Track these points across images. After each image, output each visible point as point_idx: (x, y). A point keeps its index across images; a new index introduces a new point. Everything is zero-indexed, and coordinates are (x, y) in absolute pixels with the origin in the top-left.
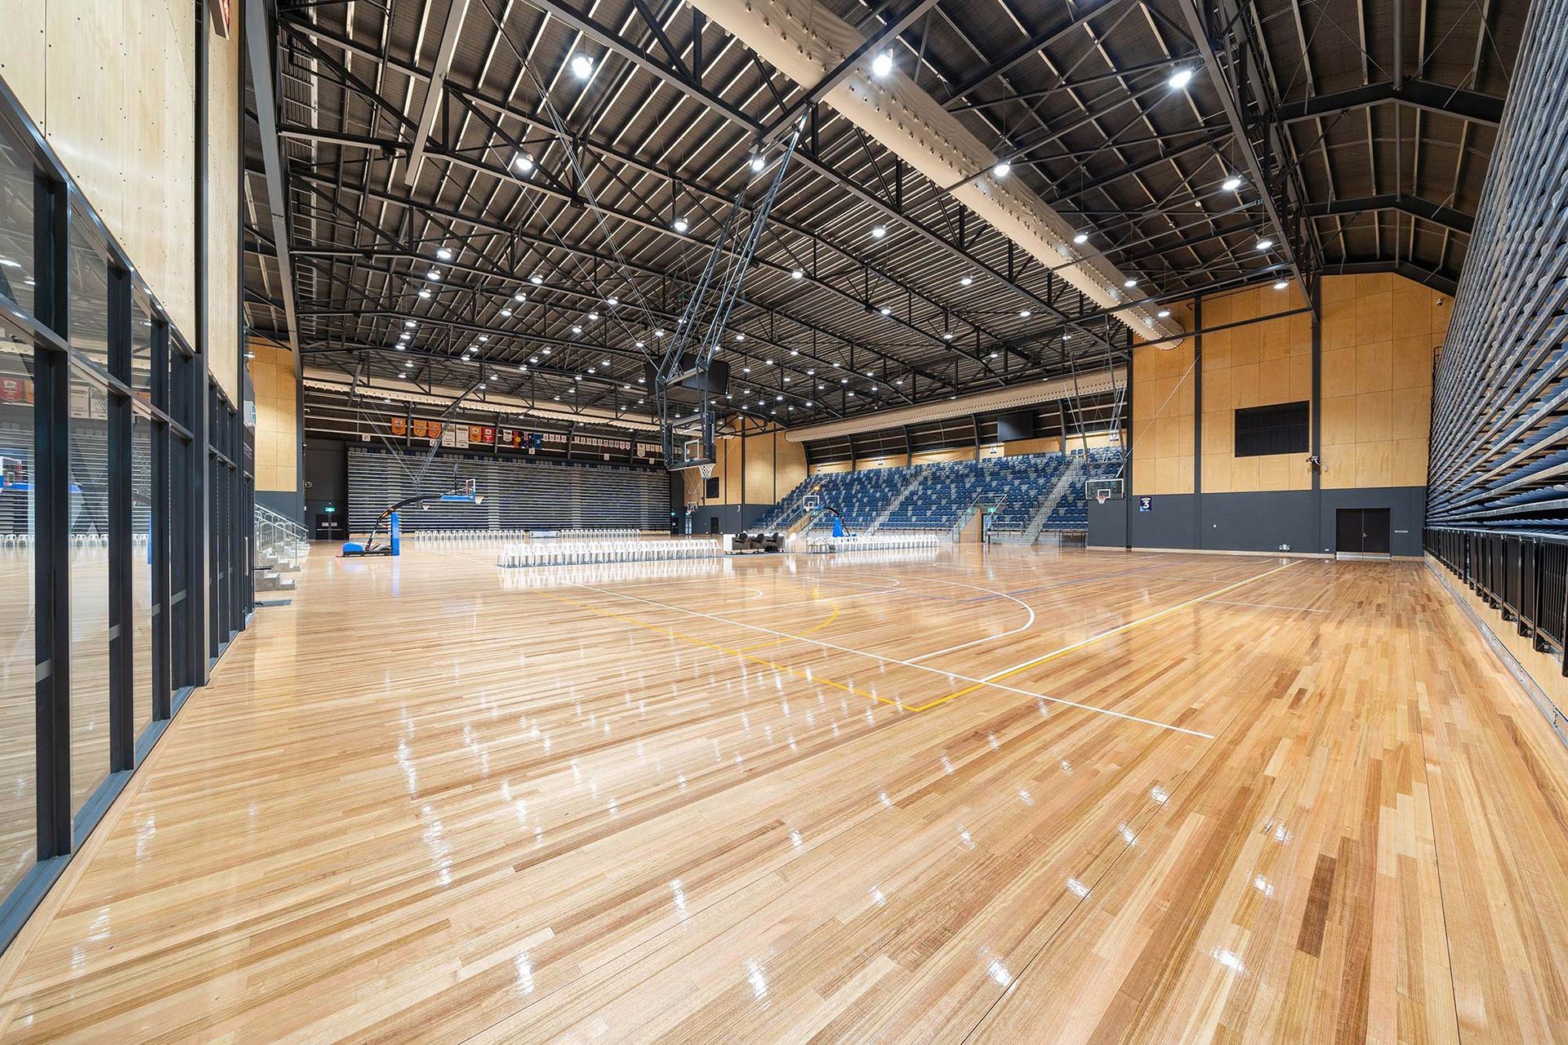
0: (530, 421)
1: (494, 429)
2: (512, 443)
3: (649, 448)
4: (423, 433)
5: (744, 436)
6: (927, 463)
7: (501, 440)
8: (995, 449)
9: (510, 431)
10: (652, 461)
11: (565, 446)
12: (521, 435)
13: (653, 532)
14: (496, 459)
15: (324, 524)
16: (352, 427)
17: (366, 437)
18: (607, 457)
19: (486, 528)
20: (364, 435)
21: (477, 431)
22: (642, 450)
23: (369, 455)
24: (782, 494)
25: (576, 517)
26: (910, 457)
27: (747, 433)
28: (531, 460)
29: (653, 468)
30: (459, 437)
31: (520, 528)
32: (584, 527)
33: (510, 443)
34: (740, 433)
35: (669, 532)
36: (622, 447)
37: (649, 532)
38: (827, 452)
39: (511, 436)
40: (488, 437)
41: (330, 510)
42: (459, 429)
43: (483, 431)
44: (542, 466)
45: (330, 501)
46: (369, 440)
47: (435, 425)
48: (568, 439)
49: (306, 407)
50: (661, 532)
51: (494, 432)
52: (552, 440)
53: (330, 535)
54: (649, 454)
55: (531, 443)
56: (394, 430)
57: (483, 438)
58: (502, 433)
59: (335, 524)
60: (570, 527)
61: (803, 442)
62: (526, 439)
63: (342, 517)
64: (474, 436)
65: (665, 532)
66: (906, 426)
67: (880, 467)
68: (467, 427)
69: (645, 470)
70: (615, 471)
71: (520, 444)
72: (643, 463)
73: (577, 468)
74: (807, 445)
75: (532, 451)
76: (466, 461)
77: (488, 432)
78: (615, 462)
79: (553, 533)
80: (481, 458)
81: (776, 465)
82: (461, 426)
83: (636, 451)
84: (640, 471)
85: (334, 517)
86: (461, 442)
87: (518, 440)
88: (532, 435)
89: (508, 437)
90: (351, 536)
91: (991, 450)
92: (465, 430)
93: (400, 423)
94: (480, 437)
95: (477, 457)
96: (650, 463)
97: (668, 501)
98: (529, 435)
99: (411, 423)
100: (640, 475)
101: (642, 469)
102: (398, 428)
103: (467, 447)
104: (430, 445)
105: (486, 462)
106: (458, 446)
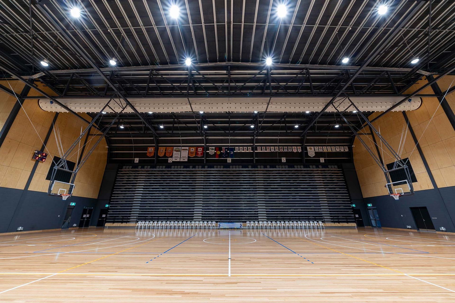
1: (204, 147)
3: (317, 149)
4: (163, 155)
7: (208, 155)
9: (214, 148)
10: (322, 160)
11: (251, 155)
12: (220, 150)
13: (338, 224)
14: (204, 167)
15: (104, 216)
16: (131, 155)
18: (284, 160)
19: (191, 219)
20: (135, 159)
21: (193, 150)
22: (311, 151)
28: (227, 166)
29: (324, 165)
30: (180, 155)
33: (213, 156)
35: (354, 225)
36: (295, 151)
37: (333, 224)
39: (214, 151)
40: (199, 153)
41: (107, 206)
42: (183, 150)
43: (197, 150)
44: (234, 169)
45: (108, 200)
46: (137, 162)
47: (169, 149)
48: (252, 149)
50: (345, 224)
51: (203, 150)
52: (242, 151)
54: (318, 154)
55: (228, 155)
56: (148, 155)
57: (197, 153)
58: (208, 150)
62: (224, 152)
64: (192, 153)
65: (350, 224)
68: (187, 148)
69: (317, 167)
70: (291, 169)
71: (220, 156)
72: (315, 162)
73: (261, 168)
75: (229, 160)
76: (185, 169)
77: (200, 149)
78: (290, 163)
79: (237, 225)
80: (194, 167)
82: (183, 148)
83: (307, 153)
84: (312, 168)
86: (184, 157)
87: (218, 153)
88: (228, 149)
89: (211, 151)
90: (106, 224)
92: (187, 150)
93: (151, 150)
94: (195, 153)
95: (191, 167)
96: (321, 162)
97: (345, 193)
98: (226, 149)
99: (157, 149)
100: (313, 171)
101: (314, 166)
102: (150, 153)
103: (186, 160)
104: (169, 162)
105: (197, 169)
106: (182, 160)
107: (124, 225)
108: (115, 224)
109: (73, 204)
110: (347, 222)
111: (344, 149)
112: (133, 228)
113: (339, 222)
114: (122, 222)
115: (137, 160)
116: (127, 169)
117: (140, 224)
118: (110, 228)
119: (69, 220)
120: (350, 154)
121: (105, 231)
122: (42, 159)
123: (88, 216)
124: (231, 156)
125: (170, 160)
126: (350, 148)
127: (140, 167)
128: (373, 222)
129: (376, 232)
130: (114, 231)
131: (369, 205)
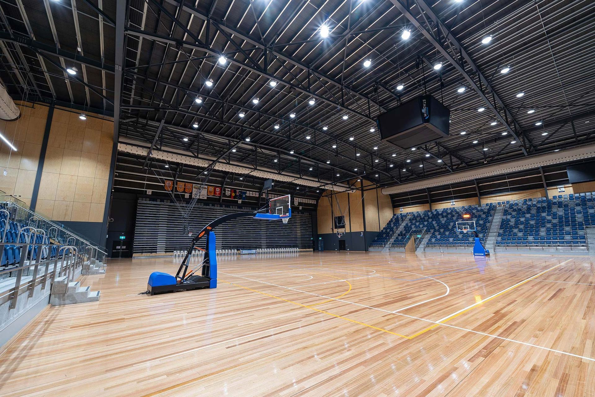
1: (221, 188)
2: (230, 196)
3: (300, 200)
4: (182, 190)
5: (363, 191)
6: (497, 202)
7: (224, 195)
8: (563, 189)
9: (230, 190)
10: (301, 208)
11: (258, 199)
12: (235, 192)
13: (304, 250)
14: (221, 206)
15: (118, 247)
16: (142, 185)
17: (149, 192)
20: (148, 190)
21: (211, 189)
22: (296, 201)
23: (150, 202)
24: (383, 225)
25: (264, 242)
26: (480, 199)
27: (365, 188)
28: (240, 207)
29: (303, 211)
30: (200, 193)
31: (234, 248)
32: (268, 247)
33: (229, 197)
34: (360, 189)
35: (312, 250)
38: (408, 199)
39: (230, 192)
40: (217, 193)
41: (122, 238)
42: (203, 188)
43: (215, 190)
45: (123, 232)
46: (150, 193)
47: (188, 185)
48: (259, 194)
49: (116, 172)
50: (308, 250)
51: (221, 190)
52: (251, 195)
53: (120, 254)
54: (300, 204)
55: (240, 197)
56: (166, 188)
57: (215, 193)
58: (225, 191)
59: (124, 247)
60: (260, 247)
61: (390, 195)
62: (238, 194)
63: (129, 242)
64: (210, 192)
65: (310, 250)
66: (476, 179)
67: (453, 206)
68: (206, 187)
69: (298, 213)
71: (235, 197)
72: (297, 209)
74: (392, 196)
75: (240, 201)
76: (205, 207)
77: (218, 190)
79: (253, 251)
80: (213, 205)
81: (379, 208)
82: (202, 186)
83: (293, 202)
85: (124, 242)
86: (203, 195)
87: (233, 194)
88: (241, 192)
89: (228, 193)
90: (134, 255)
91: (559, 190)
92: (205, 188)
93: (169, 183)
94: (213, 193)
95: (211, 205)
97: (310, 231)
98: (239, 192)
99: (176, 184)
100: (296, 216)
101: (297, 212)
102: (168, 187)
103: (206, 198)
104: (185, 197)
105: (216, 208)
106: (201, 198)
110: (309, 248)
111: (313, 202)
113: (305, 248)
114: (152, 253)
116: (143, 201)
120: (316, 206)
124: (244, 198)
125: (187, 196)
126: (317, 202)
127: (153, 200)
128: (320, 248)
129: (320, 254)
131: (320, 238)
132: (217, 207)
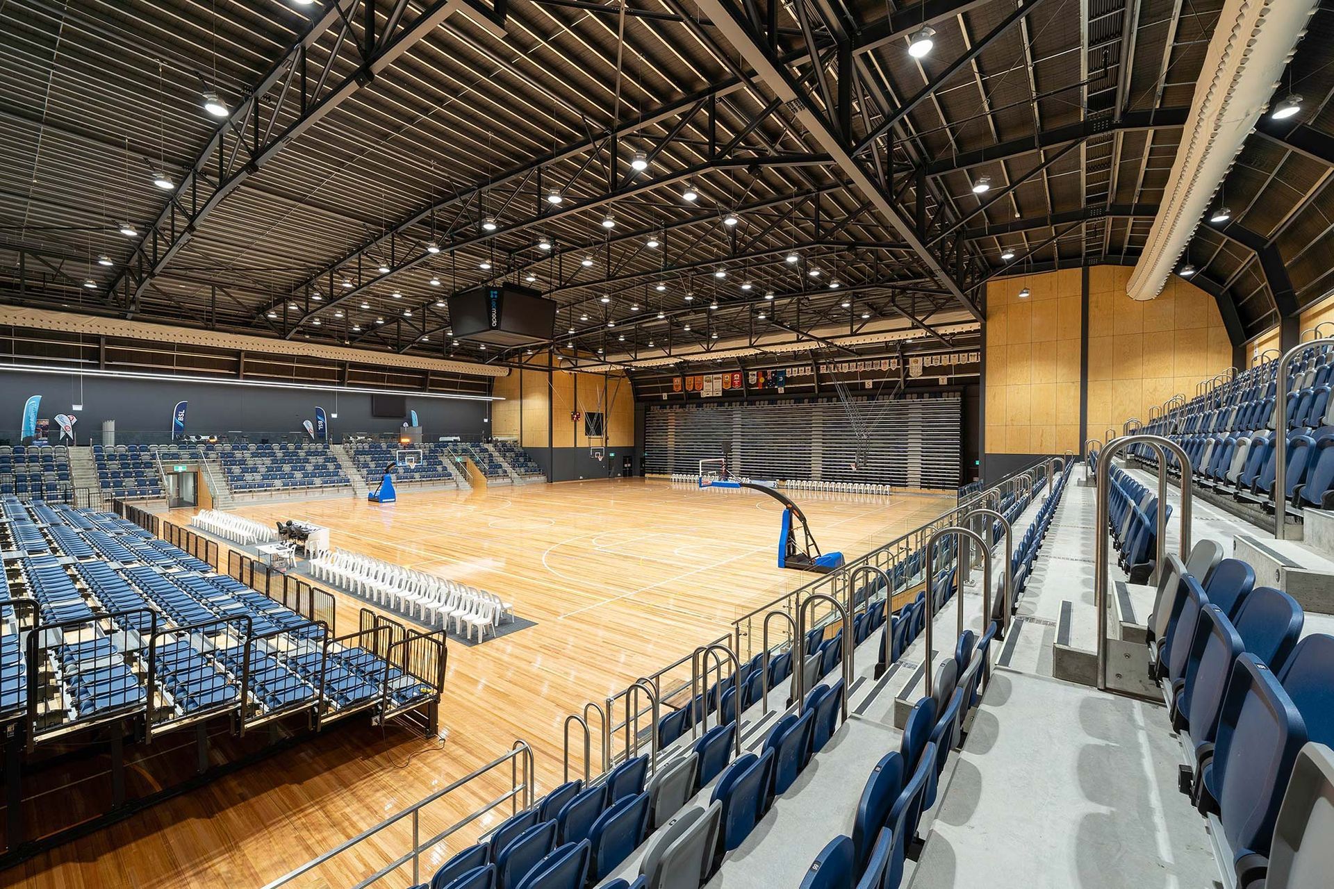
0: (765, 358)
1: (740, 373)
2: (757, 384)
3: (928, 362)
4: (692, 387)
7: (748, 384)
9: (755, 373)
10: (943, 380)
11: (812, 378)
12: (765, 374)
14: (742, 403)
16: (656, 390)
18: (869, 384)
20: (663, 394)
21: (728, 377)
22: (917, 366)
23: (664, 410)
25: (817, 467)
30: (712, 387)
32: (825, 478)
33: (754, 385)
36: (885, 368)
39: (756, 377)
40: (737, 382)
42: (715, 378)
43: (732, 378)
44: (786, 405)
46: (666, 398)
47: (699, 379)
48: (813, 370)
50: (939, 492)
51: (741, 376)
52: (796, 375)
54: (932, 371)
55: (775, 382)
56: (675, 389)
57: (733, 383)
58: (747, 376)
60: (807, 477)
62: (770, 377)
64: (727, 383)
68: (720, 375)
70: (879, 402)
71: (764, 384)
72: (922, 386)
73: (822, 403)
75: (781, 390)
76: (719, 408)
77: (737, 376)
78: (880, 390)
82: (715, 376)
86: (716, 390)
87: (762, 380)
88: (775, 372)
89: (753, 379)
90: (647, 475)
92: (718, 378)
93: (677, 381)
94: (730, 383)
95: (727, 404)
96: (941, 383)
97: (952, 445)
98: (772, 372)
99: (684, 381)
100: (908, 405)
102: (677, 386)
103: (720, 394)
104: (701, 397)
105: (734, 408)
106: (715, 395)
107: (662, 476)
108: (654, 476)
109: (612, 455)
112: (668, 480)
114: (660, 473)
115: (665, 396)
116: (656, 409)
117: (675, 476)
118: (650, 478)
119: (613, 471)
121: (647, 482)
122: (577, 418)
123: (629, 465)
124: (781, 384)
125: (704, 394)
127: (668, 407)
130: (654, 482)
132: (736, 407)
